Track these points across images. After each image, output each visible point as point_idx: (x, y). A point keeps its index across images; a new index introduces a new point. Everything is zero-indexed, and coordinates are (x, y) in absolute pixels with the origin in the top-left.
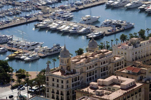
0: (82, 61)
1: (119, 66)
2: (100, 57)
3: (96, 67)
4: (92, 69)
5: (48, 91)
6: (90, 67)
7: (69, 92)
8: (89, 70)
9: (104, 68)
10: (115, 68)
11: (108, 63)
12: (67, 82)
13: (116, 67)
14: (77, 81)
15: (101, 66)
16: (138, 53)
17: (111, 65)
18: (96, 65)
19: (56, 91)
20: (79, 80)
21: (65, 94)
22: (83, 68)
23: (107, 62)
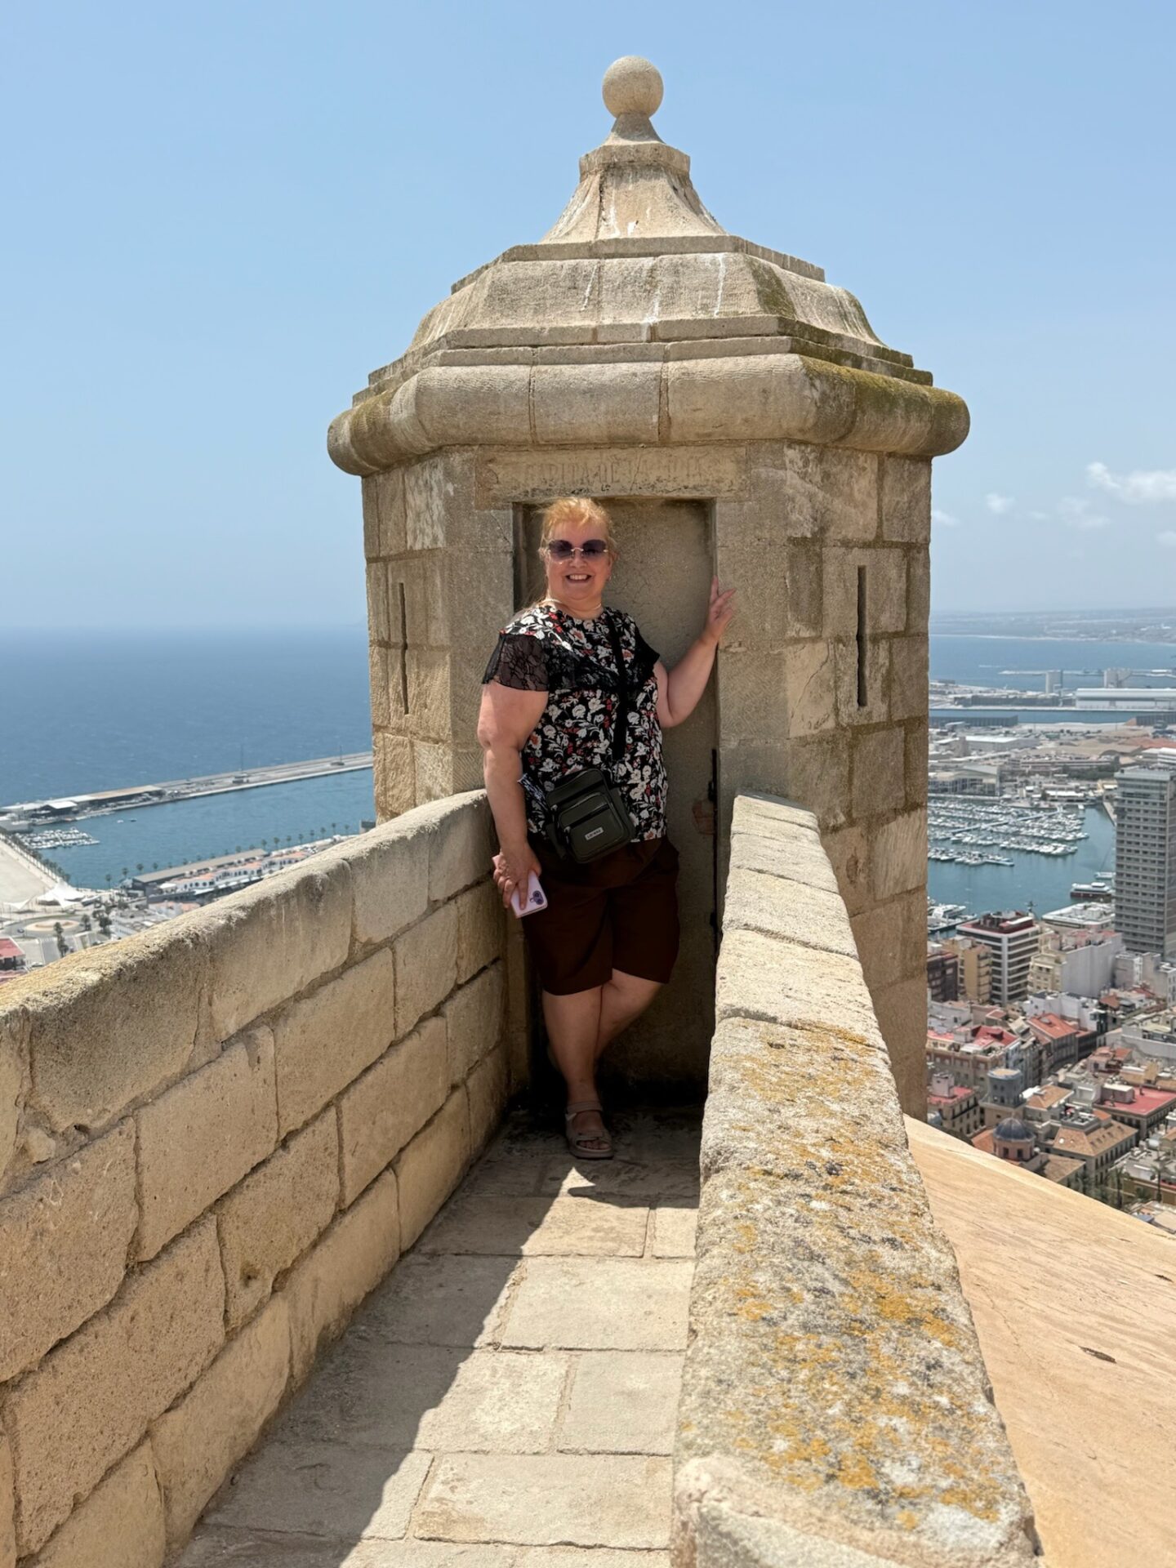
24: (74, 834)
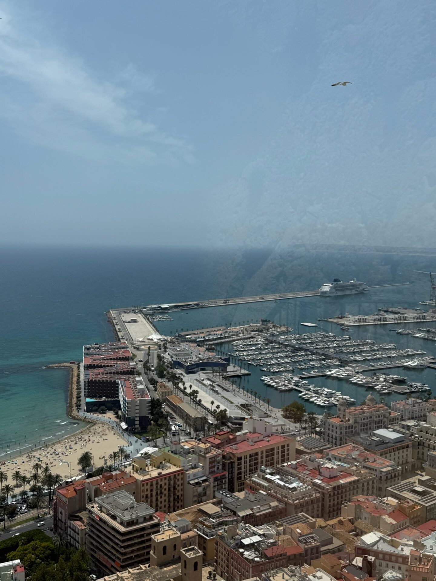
0: (357, 412)
1: (394, 422)
2: (376, 411)
3: (371, 419)
4: (366, 420)
5: (324, 435)
6: (364, 419)
7: (343, 439)
8: (363, 421)
9: (379, 421)
10: (389, 423)
11: (382, 418)
12: (341, 429)
13: (391, 423)
14: (351, 430)
15: (375, 419)
16: (414, 412)
17: (385, 419)
18: (371, 417)
19: (331, 436)
20: (352, 428)
21: (338, 439)
22: (358, 418)
23: (382, 416)
24: (166, 317)
